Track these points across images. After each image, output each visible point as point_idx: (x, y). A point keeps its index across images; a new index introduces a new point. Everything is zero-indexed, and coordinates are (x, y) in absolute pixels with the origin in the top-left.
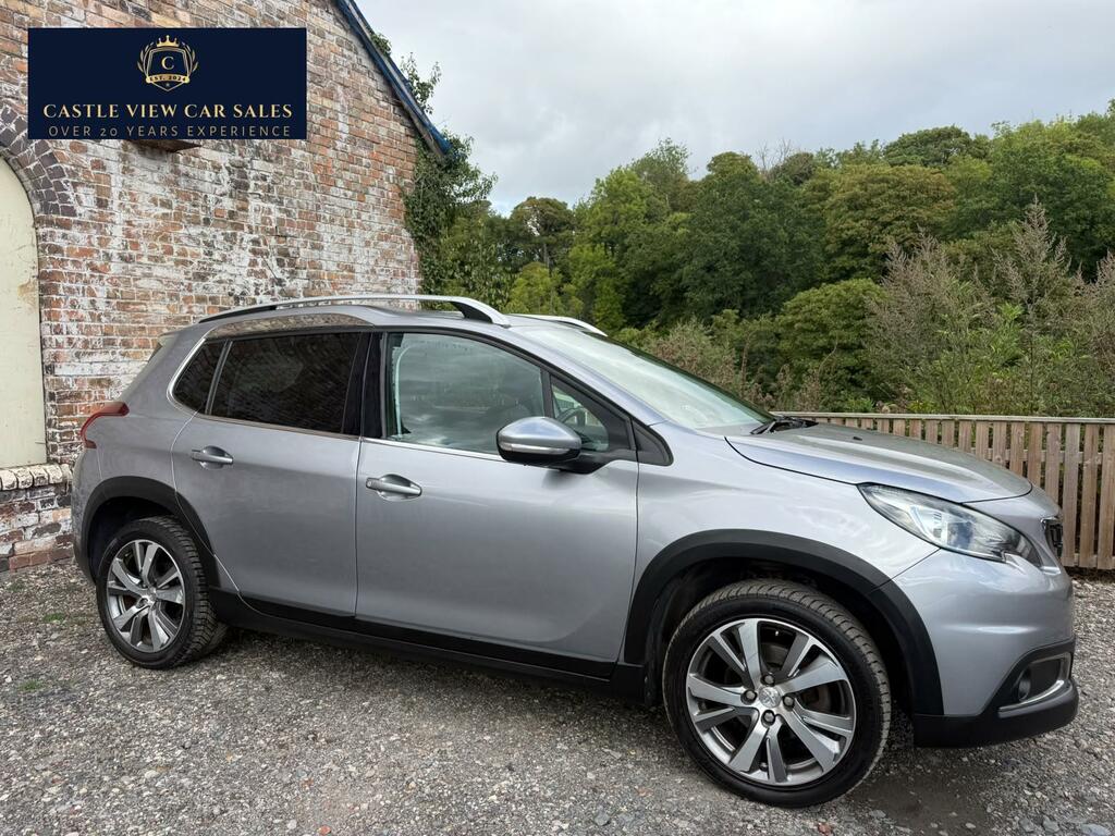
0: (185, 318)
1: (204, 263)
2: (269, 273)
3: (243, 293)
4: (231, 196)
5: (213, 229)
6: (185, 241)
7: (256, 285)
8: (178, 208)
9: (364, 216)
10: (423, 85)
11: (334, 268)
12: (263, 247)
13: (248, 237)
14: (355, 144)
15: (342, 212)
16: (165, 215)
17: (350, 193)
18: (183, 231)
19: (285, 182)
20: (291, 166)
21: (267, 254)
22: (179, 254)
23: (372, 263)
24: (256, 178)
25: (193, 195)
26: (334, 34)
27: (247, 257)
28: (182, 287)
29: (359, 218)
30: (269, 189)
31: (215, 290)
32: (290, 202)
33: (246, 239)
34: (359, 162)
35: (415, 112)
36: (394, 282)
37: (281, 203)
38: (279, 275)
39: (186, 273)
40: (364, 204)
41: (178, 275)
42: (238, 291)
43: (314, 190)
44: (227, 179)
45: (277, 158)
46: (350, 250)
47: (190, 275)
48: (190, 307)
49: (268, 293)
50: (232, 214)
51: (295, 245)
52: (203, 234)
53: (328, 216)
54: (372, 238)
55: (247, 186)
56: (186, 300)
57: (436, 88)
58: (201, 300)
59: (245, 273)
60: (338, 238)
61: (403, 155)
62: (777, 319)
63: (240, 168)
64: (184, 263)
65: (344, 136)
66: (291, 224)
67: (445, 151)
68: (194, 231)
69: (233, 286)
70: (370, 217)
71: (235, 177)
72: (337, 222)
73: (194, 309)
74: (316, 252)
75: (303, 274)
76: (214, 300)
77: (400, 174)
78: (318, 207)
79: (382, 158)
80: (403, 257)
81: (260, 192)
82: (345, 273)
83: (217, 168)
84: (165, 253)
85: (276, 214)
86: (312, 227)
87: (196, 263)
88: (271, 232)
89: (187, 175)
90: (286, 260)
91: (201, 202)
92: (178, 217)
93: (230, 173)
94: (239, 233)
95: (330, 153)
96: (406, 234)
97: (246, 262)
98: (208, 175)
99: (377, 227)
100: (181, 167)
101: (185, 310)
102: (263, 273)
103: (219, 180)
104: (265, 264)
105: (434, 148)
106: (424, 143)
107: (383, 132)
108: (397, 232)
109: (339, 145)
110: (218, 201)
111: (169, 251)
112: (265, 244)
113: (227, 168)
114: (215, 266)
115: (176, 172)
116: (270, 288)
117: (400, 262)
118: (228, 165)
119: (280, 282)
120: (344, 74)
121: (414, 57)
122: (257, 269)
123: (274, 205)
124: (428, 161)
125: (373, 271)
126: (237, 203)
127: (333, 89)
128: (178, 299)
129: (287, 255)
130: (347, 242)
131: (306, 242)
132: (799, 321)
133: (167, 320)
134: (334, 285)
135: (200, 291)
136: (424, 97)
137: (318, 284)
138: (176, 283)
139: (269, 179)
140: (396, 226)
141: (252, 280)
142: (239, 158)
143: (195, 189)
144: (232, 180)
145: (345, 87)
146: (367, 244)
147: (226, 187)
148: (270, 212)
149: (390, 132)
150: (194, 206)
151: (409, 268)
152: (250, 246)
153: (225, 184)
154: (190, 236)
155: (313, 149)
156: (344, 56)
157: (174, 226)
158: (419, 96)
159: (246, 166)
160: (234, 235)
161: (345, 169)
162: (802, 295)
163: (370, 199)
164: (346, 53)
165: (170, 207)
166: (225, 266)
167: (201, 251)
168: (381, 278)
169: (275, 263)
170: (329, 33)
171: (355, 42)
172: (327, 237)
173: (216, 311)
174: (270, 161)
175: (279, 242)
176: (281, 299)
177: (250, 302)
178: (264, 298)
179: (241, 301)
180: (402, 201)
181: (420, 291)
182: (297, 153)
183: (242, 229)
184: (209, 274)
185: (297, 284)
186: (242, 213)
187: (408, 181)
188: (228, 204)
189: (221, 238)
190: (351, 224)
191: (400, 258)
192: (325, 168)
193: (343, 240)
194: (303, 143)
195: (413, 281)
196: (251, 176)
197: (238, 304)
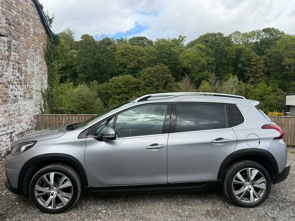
1: (2, 72)
3: (11, 81)
4: (7, 51)
5: (3, 61)
7: (14, 78)
9: (36, 57)
10: (51, 19)
11: (30, 73)
13: (12, 64)
14: (34, 35)
15: (32, 56)
17: (33, 50)
19: (19, 47)
20: (21, 42)
21: (16, 69)
23: (38, 71)
24: (13, 45)
26: (29, 2)
27: (12, 70)
29: (35, 58)
30: (16, 49)
31: (4, 81)
32: (21, 53)
33: (11, 64)
34: (35, 41)
35: (48, 27)
36: (43, 76)
37: (18, 53)
38: (18, 76)
40: (36, 53)
42: (10, 80)
43: (26, 49)
44: (7, 45)
45: (18, 39)
46: (33, 67)
49: (16, 81)
50: (8, 56)
51: (22, 66)
52: (1, 63)
53: (29, 57)
54: (38, 63)
55: (11, 48)
57: (54, 20)
59: (11, 75)
60: (31, 64)
61: (44, 39)
62: (108, 84)
63: (9, 42)
65: (32, 33)
66: (21, 60)
67: (54, 38)
69: (8, 79)
70: (38, 57)
72: (31, 59)
74: (26, 68)
75: (23, 75)
76: (4, 83)
77: (44, 45)
78: (27, 54)
79: (40, 40)
81: (14, 50)
82: (32, 74)
83: (4, 42)
85: (18, 57)
86: (25, 61)
88: (16, 62)
90: (20, 71)
94: (10, 62)
95: (29, 38)
96: (45, 62)
97: (11, 72)
98: (2, 44)
99: (39, 60)
102: (15, 75)
103: (5, 46)
104: (15, 72)
105: (52, 38)
106: (49, 36)
107: (40, 32)
108: (43, 62)
109: (31, 36)
110: (5, 52)
112: (15, 66)
113: (7, 42)
114: (4, 73)
116: (17, 80)
117: (44, 70)
119: (18, 77)
120: (32, 14)
121: (48, 11)
122: (14, 73)
124: (50, 41)
125: (38, 73)
126: (9, 53)
127: (30, 19)
129: (20, 69)
130: (33, 65)
131: (24, 65)
134: (30, 78)
135: (1, 81)
136: (51, 23)
137: (27, 78)
139: (16, 46)
140: (43, 60)
141: (13, 77)
142: (9, 39)
144: (8, 46)
145: (32, 18)
146: (37, 65)
147: (6, 48)
148: (16, 56)
149: (42, 32)
151: (45, 72)
152: (12, 66)
153: (6, 47)
155: (25, 37)
156: (32, 9)
158: (49, 22)
159: (10, 41)
160: (8, 63)
161: (32, 43)
162: (114, 78)
163: (38, 52)
164: (32, 8)
166: (6, 73)
168: (40, 75)
169: (17, 71)
170: (28, 1)
171: (34, 5)
172: (28, 63)
173: (5, 87)
174: (16, 40)
175: (18, 65)
176: (19, 83)
177: (12, 84)
178: (15, 83)
179: (10, 84)
180: (44, 52)
181: (48, 79)
182: (22, 38)
183: (10, 61)
184: (3, 75)
185: (22, 78)
186: (10, 56)
187: (45, 46)
188: (7, 53)
189: (5, 64)
190: (34, 59)
191: (44, 69)
192: (28, 42)
193: (32, 64)
194: (23, 35)
195: (46, 76)
196: (12, 45)
197: (9, 85)
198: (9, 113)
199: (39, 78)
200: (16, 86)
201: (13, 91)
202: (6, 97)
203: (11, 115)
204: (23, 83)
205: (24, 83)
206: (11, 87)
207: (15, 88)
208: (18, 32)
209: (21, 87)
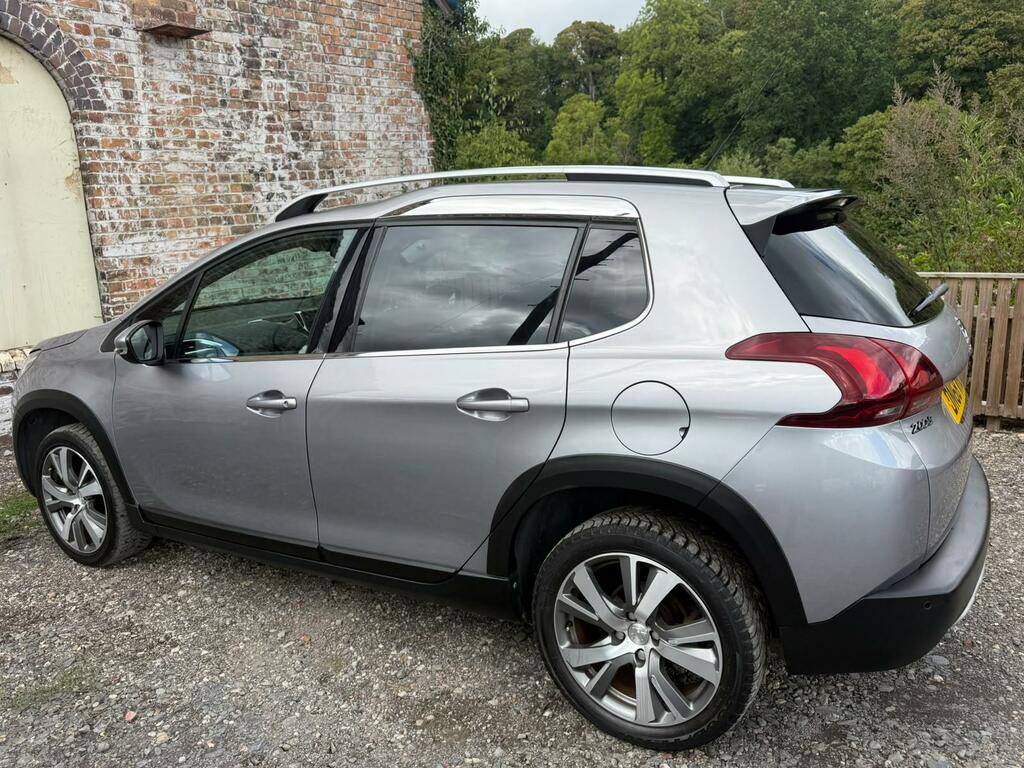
0: (211, 197)
1: (225, 143)
2: (285, 148)
3: (262, 170)
4: (244, 76)
5: (230, 110)
6: (205, 124)
7: (274, 160)
8: (196, 93)
9: (374, 82)
11: (346, 138)
12: (278, 123)
13: (262, 115)
14: (361, 9)
15: (351, 80)
16: (185, 100)
17: (358, 61)
18: (202, 114)
19: (295, 56)
20: (299, 39)
21: (282, 129)
22: (201, 137)
23: (383, 128)
24: (267, 55)
25: (209, 79)
27: (264, 133)
28: (206, 168)
29: (369, 84)
30: (280, 65)
31: (236, 169)
32: (301, 76)
33: (261, 117)
34: (366, 27)
36: (406, 146)
37: (292, 78)
38: (296, 150)
39: (209, 155)
40: (373, 70)
41: (202, 157)
42: (257, 168)
43: (323, 61)
44: (239, 59)
45: (285, 32)
46: (361, 118)
47: (213, 156)
48: (215, 187)
49: (286, 167)
50: (246, 94)
51: (308, 118)
52: (221, 116)
53: (338, 86)
54: (383, 103)
55: (258, 65)
56: (211, 179)
58: (224, 179)
59: (262, 150)
60: (349, 107)
61: (409, 15)
62: (836, 147)
63: (249, 47)
64: (206, 145)
66: (303, 97)
67: (452, 7)
68: (213, 113)
69: (253, 163)
70: (379, 83)
71: (247, 57)
72: (347, 92)
73: (219, 188)
74: (328, 123)
75: (318, 146)
76: (235, 178)
77: (408, 36)
78: (328, 78)
79: (389, 20)
80: (414, 120)
81: (272, 69)
82: (358, 141)
83: (229, 49)
84: (188, 137)
85: (288, 89)
86: (324, 99)
87: (217, 144)
88: (284, 108)
89: (202, 59)
90: (301, 134)
91: (216, 84)
92: (197, 101)
93: (242, 53)
94: (254, 111)
95: (337, 21)
96: (416, 96)
97: (263, 139)
98: (221, 57)
99: (387, 92)
100: (197, 53)
101: (211, 189)
102: (279, 149)
103: (232, 61)
104: (280, 140)
105: (441, 4)
106: (432, 0)
108: (407, 95)
109: (345, 12)
110: (233, 82)
111: (192, 135)
112: (280, 120)
113: (239, 49)
114: (235, 146)
115: (191, 57)
116: (287, 163)
117: (411, 125)
118: (239, 45)
119: (296, 156)
122: (274, 145)
123: (285, 81)
124: (435, 18)
125: (385, 137)
126: (251, 82)
128: (203, 180)
129: (301, 128)
130: (358, 110)
131: (318, 114)
132: (859, 149)
133: (195, 200)
134: (347, 154)
135: (223, 171)
137: (332, 154)
138: (200, 166)
139: (279, 55)
140: (405, 89)
141: (270, 156)
142: (249, 37)
143: (211, 72)
144: (244, 60)
146: (378, 110)
147: (239, 68)
148: (282, 88)
150: (211, 89)
151: (420, 131)
152: (266, 123)
153: (238, 65)
154: (209, 119)
155: (320, 19)
157: (194, 111)
159: (256, 45)
160: (250, 114)
161: (352, 37)
162: (863, 120)
163: (379, 64)
165: (189, 92)
166: (244, 145)
167: (220, 132)
168: (393, 144)
169: (290, 138)
172: (338, 107)
173: (239, 188)
174: (279, 37)
175: (292, 117)
176: (298, 172)
177: (269, 177)
178: (280, 172)
179: (261, 178)
180: (410, 63)
181: (432, 153)
182: (304, 26)
183: (257, 107)
184: (230, 154)
185: (314, 156)
186: (256, 91)
187: (416, 41)
188: (242, 84)
189: (238, 118)
190: (361, 92)
191: (410, 121)
192: (333, 37)
193: (354, 108)
194: (310, 14)
195: (425, 143)
196: (262, 54)
197: (258, 180)
198: (264, 268)
199: (388, 153)
200: (287, 183)
201: (275, 198)
202: (245, 218)
203: (272, 272)
204: (317, 172)
205: (321, 173)
206: (265, 186)
207: (281, 190)
208: (284, 9)
209: (307, 184)
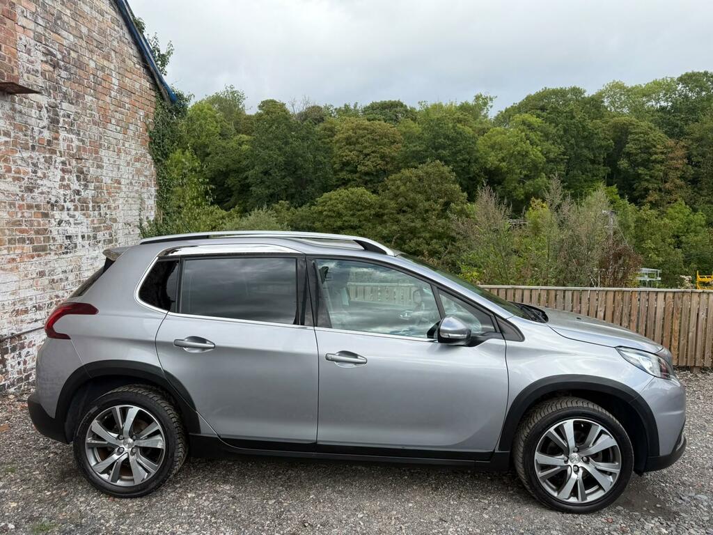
0: (19, 221)
1: (32, 179)
2: (72, 186)
3: (56, 202)
4: (49, 129)
5: (37, 153)
6: (19, 162)
7: (64, 195)
8: (15, 137)
9: (127, 145)
10: (163, 55)
11: (110, 182)
12: (68, 167)
13: (59, 159)
14: (122, 93)
15: (114, 142)
16: (6, 142)
17: (119, 128)
18: (18, 155)
19: (81, 120)
20: (84, 108)
21: (71, 172)
22: (15, 173)
23: (131, 177)
24: (64, 116)
25: (24, 128)
26: (109, 14)
27: (59, 174)
28: (18, 198)
29: (124, 146)
30: (72, 124)
31: (39, 200)
32: (84, 134)
33: (58, 161)
34: (123, 107)
35: (157, 74)
36: (143, 190)
37: (79, 135)
38: (78, 188)
39: (20, 187)
40: (126, 136)
41: (15, 188)
42: (53, 199)
43: (99, 126)
44: (46, 116)
45: (76, 102)
46: (119, 169)
47: (23, 189)
48: (23, 213)
49: (72, 201)
50: (49, 142)
51: (87, 165)
52: (32, 158)
53: (106, 144)
54: (131, 159)
55: (58, 122)
56: (20, 207)
57: (171, 59)
58: (30, 207)
59: (57, 186)
60: (112, 160)
61: (148, 103)
62: (312, 208)
63: (53, 108)
64: (19, 179)
65: (116, 87)
66: (85, 150)
67: (173, 101)
68: (26, 154)
69: (50, 196)
70: (130, 145)
71: (51, 114)
72: (111, 149)
73: (25, 214)
74: (99, 170)
75: (92, 186)
76: (38, 207)
77: (147, 116)
78: (101, 138)
79: (137, 104)
80: (147, 173)
81: (66, 126)
83: (40, 108)
84: (6, 172)
85: (76, 143)
86: (97, 153)
87: (26, 179)
88: (73, 156)
89: (20, 112)
90: (82, 176)
91: (29, 132)
92: (15, 144)
93: (48, 112)
94: (54, 156)
95: (108, 99)
96: (149, 157)
97: (58, 179)
98: (34, 113)
99: (134, 152)
100: (17, 106)
101: (20, 215)
102: (68, 186)
103: (41, 117)
104: (69, 180)
105: (167, 99)
106: (161, 94)
107: (137, 86)
108: (144, 156)
109: (113, 94)
110: (41, 132)
111: (9, 170)
112: (70, 165)
113: (46, 108)
114: (39, 182)
115: (13, 109)
116: (73, 198)
117: (146, 176)
118: (46, 105)
119: (78, 192)
120: (115, 43)
121: (157, 36)
122: (65, 183)
123: (75, 136)
124: (163, 107)
125: (131, 183)
126: (52, 134)
127: (109, 53)
128: (15, 207)
129: (82, 173)
130: (117, 163)
131: (94, 163)
132: (325, 211)
133: (8, 223)
134: (109, 193)
135: (29, 201)
136: (163, 64)
137: (100, 193)
138: (13, 195)
139: (72, 117)
140: (144, 151)
141: (62, 191)
142: (53, 100)
143: (26, 122)
144: (49, 116)
145: (116, 52)
146: (128, 164)
147: (45, 122)
148: (72, 141)
149: (141, 86)
150: (25, 135)
151: (151, 181)
152: (60, 166)
153: (45, 120)
154: (22, 159)
155: (98, 96)
156: (115, 30)
157: (12, 151)
158: (159, 62)
159: (57, 106)
160: (51, 158)
161: (116, 111)
162: (326, 195)
163: (130, 133)
164: (116, 28)
165: (10, 136)
166: (45, 182)
167: (30, 170)
168: (136, 188)
169: (75, 178)
170: (106, 13)
171: (121, 21)
172: (105, 159)
173: (40, 215)
174: (72, 104)
175: (77, 163)
176: (79, 205)
177: (61, 208)
178: (69, 205)
179: (55, 208)
180: (147, 134)
181: (156, 197)
182: (88, 98)
183: (56, 153)
184: (35, 188)
185: (88, 194)
186: (55, 141)
187: (150, 120)
188: (47, 135)
189: (42, 160)
190: (119, 150)
191: (146, 174)
192: (105, 109)
193: (115, 161)
194: (92, 91)
195: (153, 190)
196: (61, 114)
197: (53, 210)
198: (52, 277)
199: (132, 194)
200: (71, 212)
201: (63, 224)
202: (42, 239)
203: (57, 282)
204: (90, 205)
205: (93, 206)
206: (57, 215)
207: (67, 218)
208: (77, 85)
209: (84, 214)
